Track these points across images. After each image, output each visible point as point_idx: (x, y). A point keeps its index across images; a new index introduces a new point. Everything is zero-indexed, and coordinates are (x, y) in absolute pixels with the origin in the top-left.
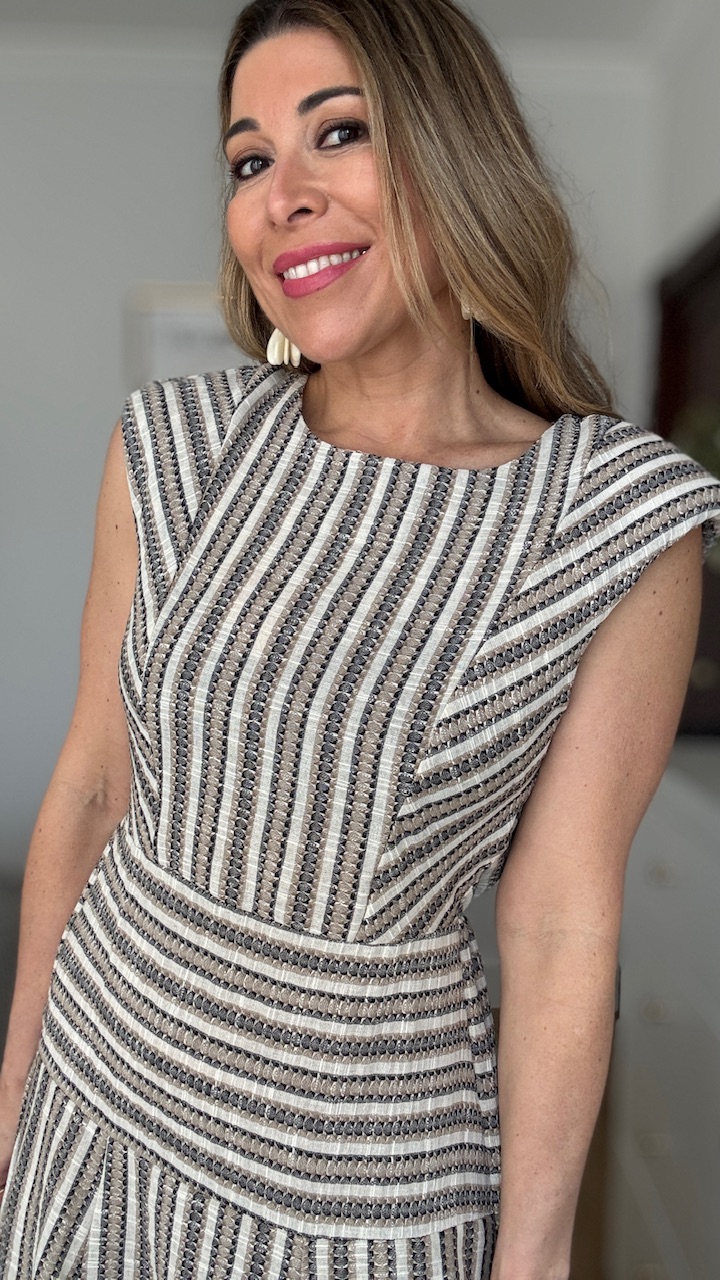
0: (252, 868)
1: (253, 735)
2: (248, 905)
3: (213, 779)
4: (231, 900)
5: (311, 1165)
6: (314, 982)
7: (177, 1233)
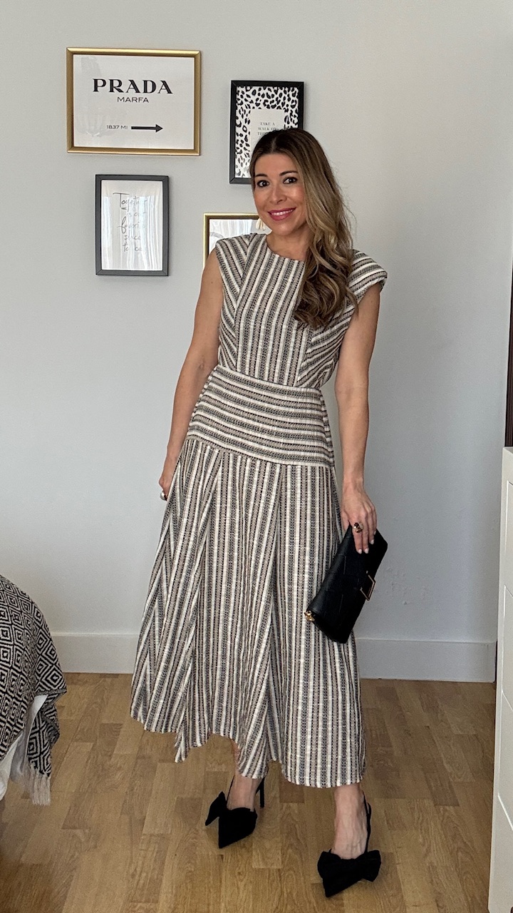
0: (267, 368)
1: (267, 332)
2: (266, 379)
3: (255, 345)
4: (261, 378)
5: (286, 446)
6: (285, 398)
7: (247, 472)
